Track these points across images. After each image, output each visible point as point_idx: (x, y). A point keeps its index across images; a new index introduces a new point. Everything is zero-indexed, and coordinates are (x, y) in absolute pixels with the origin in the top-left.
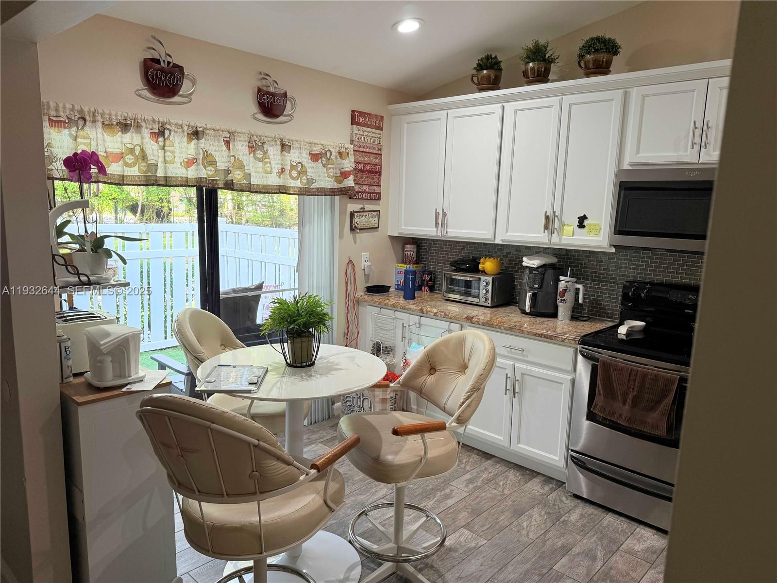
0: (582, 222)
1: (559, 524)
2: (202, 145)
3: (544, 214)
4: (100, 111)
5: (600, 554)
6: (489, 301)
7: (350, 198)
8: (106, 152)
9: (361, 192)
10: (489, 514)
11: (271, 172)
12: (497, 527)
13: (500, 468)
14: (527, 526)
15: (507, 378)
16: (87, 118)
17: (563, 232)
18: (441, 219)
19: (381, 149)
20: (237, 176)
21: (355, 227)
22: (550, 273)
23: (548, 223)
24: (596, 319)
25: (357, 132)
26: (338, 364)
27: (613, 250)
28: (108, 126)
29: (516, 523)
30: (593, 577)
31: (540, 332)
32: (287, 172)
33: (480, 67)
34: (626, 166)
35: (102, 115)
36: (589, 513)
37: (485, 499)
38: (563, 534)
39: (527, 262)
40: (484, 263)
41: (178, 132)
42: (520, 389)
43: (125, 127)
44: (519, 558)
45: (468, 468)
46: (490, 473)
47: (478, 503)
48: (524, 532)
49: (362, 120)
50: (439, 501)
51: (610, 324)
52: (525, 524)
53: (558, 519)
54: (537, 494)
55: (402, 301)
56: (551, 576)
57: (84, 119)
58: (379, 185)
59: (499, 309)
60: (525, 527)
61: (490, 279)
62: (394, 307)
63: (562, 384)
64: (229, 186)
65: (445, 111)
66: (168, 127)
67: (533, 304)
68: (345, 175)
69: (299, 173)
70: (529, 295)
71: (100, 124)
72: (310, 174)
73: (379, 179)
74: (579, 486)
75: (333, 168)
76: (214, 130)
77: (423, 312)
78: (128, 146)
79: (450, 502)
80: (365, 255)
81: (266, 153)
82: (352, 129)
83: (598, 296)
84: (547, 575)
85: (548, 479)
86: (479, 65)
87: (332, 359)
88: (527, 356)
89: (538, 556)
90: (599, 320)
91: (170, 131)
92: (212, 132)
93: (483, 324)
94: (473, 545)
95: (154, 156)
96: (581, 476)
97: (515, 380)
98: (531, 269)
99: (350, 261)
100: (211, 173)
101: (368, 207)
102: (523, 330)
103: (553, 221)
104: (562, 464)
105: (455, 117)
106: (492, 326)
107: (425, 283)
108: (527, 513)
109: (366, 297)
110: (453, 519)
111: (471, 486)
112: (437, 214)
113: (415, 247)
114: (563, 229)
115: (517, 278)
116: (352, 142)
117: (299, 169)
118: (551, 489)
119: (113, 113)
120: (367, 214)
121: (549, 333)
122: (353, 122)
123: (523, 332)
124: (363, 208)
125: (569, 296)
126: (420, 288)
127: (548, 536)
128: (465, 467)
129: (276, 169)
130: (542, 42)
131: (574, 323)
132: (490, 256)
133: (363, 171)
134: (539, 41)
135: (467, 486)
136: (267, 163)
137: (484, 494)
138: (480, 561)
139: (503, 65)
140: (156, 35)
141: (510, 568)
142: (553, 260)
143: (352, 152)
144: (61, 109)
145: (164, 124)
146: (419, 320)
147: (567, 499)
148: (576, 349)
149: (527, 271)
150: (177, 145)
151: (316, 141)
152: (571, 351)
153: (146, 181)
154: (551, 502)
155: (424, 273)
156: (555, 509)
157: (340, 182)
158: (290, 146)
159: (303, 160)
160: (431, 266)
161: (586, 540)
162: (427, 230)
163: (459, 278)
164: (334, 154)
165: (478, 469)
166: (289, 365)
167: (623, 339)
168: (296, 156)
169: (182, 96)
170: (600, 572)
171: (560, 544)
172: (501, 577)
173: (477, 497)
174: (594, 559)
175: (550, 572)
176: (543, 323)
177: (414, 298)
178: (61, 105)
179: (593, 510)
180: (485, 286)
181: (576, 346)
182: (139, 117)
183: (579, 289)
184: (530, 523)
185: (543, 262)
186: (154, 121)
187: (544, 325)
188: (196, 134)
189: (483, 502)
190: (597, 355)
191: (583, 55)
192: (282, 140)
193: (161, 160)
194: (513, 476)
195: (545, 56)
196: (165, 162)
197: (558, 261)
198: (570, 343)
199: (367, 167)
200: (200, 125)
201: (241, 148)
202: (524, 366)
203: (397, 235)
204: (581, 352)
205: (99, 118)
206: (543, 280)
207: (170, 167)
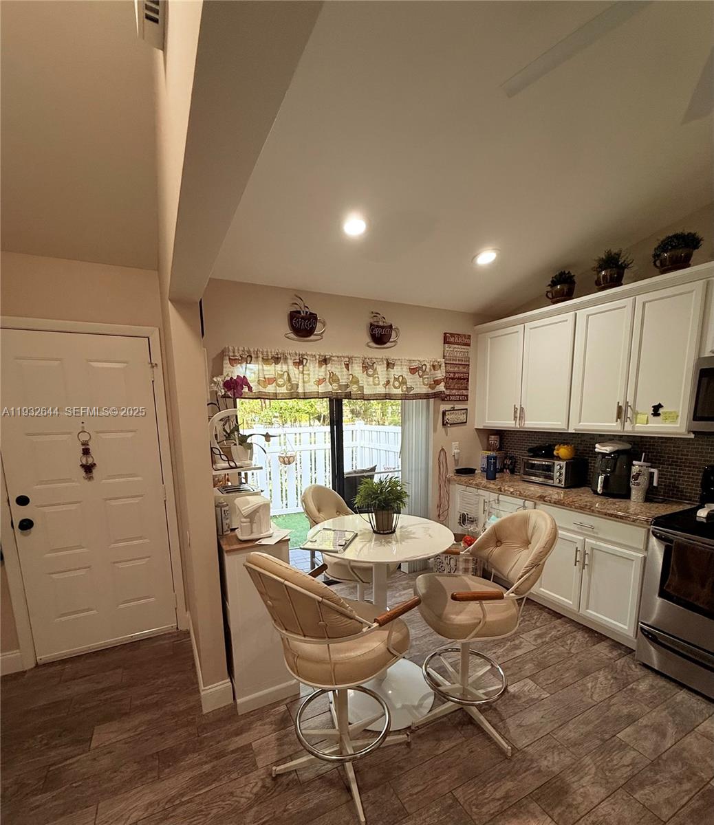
0: (656, 410)
1: (627, 690)
2: (329, 368)
3: (617, 404)
4: (261, 350)
5: (671, 731)
6: (563, 483)
7: (443, 400)
8: (265, 378)
9: (452, 395)
10: (555, 669)
11: (379, 384)
12: (561, 683)
13: (568, 627)
14: (592, 688)
15: (577, 551)
16: (253, 356)
17: (636, 421)
18: (519, 413)
19: (469, 361)
20: (354, 389)
21: (447, 422)
22: (623, 458)
23: (620, 413)
24: (672, 501)
25: (447, 349)
26: (414, 533)
27: (692, 436)
28: (266, 361)
29: (580, 682)
30: (662, 754)
31: (612, 512)
32: (391, 383)
33: (554, 284)
34: (707, 354)
35: (262, 353)
36: (659, 685)
37: (551, 655)
38: (630, 702)
39: (599, 448)
40: (558, 450)
41: (313, 361)
42: (589, 561)
43: (277, 360)
44: (581, 718)
45: (538, 624)
46: (559, 631)
47: (545, 657)
48: (588, 693)
49: (452, 340)
50: (508, 651)
51: (689, 507)
52: (590, 685)
53: (625, 685)
54: (605, 657)
55: (484, 481)
56: (613, 744)
57: (251, 357)
58: (467, 389)
59: (573, 490)
60: (590, 687)
61: (563, 464)
62: (477, 486)
63: (633, 560)
64: (349, 396)
65: (523, 325)
66: (306, 357)
67: (605, 486)
68: (437, 382)
69: (400, 384)
70: (601, 478)
71: (260, 359)
72: (409, 385)
73: (467, 384)
74: (650, 657)
75: (428, 378)
76: (338, 357)
77: (501, 491)
78: (279, 372)
79: (519, 652)
80: (455, 444)
81: (375, 370)
82: (444, 348)
83: (676, 480)
84: (610, 741)
85: (616, 645)
86: (552, 281)
87: (410, 529)
88: (597, 533)
89: (601, 719)
90: (677, 502)
91: (307, 360)
92: (336, 359)
93: (555, 503)
94: (536, 696)
95: (295, 378)
96: (653, 649)
97: (585, 554)
98: (604, 455)
99: (443, 449)
100: (335, 388)
101: (457, 407)
102: (593, 510)
103: (626, 411)
104: (631, 634)
105: (531, 329)
106: (563, 504)
107: (507, 467)
108: (592, 675)
109: (455, 477)
110: (520, 669)
111: (539, 641)
112: (516, 409)
113: (498, 437)
114: (636, 418)
115: (591, 463)
116: (444, 357)
117: (400, 380)
118: (619, 655)
119: (269, 350)
120: (457, 412)
121: (620, 513)
122: (446, 342)
123: (593, 511)
124: (454, 408)
125: (643, 480)
126: (501, 471)
127: (613, 701)
128: (536, 623)
129: (383, 381)
130: (615, 250)
131: (647, 504)
132: (564, 444)
133: (453, 379)
134: (612, 250)
135: (535, 640)
136: (375, 377)
137: (551, 650)
138: (542, 713)
139: (575, 279)
140: (298, 294)
141: (571, 726)
142: (627, 446)
143: (443, 365)
144: (236, 351)
145: (303, 355)
146: (498, 497)
147: (636, 667)
148: (649, 530)
149: (600, 456)
150: (311, 369)
151: (414, 359)
152: (643, 531)
153: (291, 395)
154: (619, 668)
155: (506, 458)
156: (623, 675)
157: (433, 388)
158: (394, 364)
159: (404, 373)
160: (511, 452)
161: (654, 714)
162: (508, 423)
163: (536, 462)
164: (428, 367)
165: (548, 626)
166: (374, 532)
167: (702, 522)
168: (399, 371)
169: (316, 335)
170: (671, 750)
171: (626, 712)
172: (561, 733)
173: (544, 652)
174: (663, 735)
175: (613, 739)
176: (614, 504)
177: (494, 478)
178: (236, 348)
179: (665, 683)
180: (560, 469)
181: (648, 527)
182: (286, 352)
183: (654, 473)
184: (595, 685)
185: (617, 449)
186: (296, 354)
187: (615, 506)
188: (325, 361)
189: (550, 657)
190: (671, 536)
191: (660, 254)
192: (387, 360)
193: (301, 381)
194: (580, 636)
195: (618, 262)
196: (304, 382)
197: (632, 448)
198: (642, 523)
199: (457, 376)
200: (328, 354)
201: (357, 369)
202: (594, 542)
203: (482, 428)
204: (653, 532)
205: (260, 355)
206: (615, 464)
207: (306, 385)
